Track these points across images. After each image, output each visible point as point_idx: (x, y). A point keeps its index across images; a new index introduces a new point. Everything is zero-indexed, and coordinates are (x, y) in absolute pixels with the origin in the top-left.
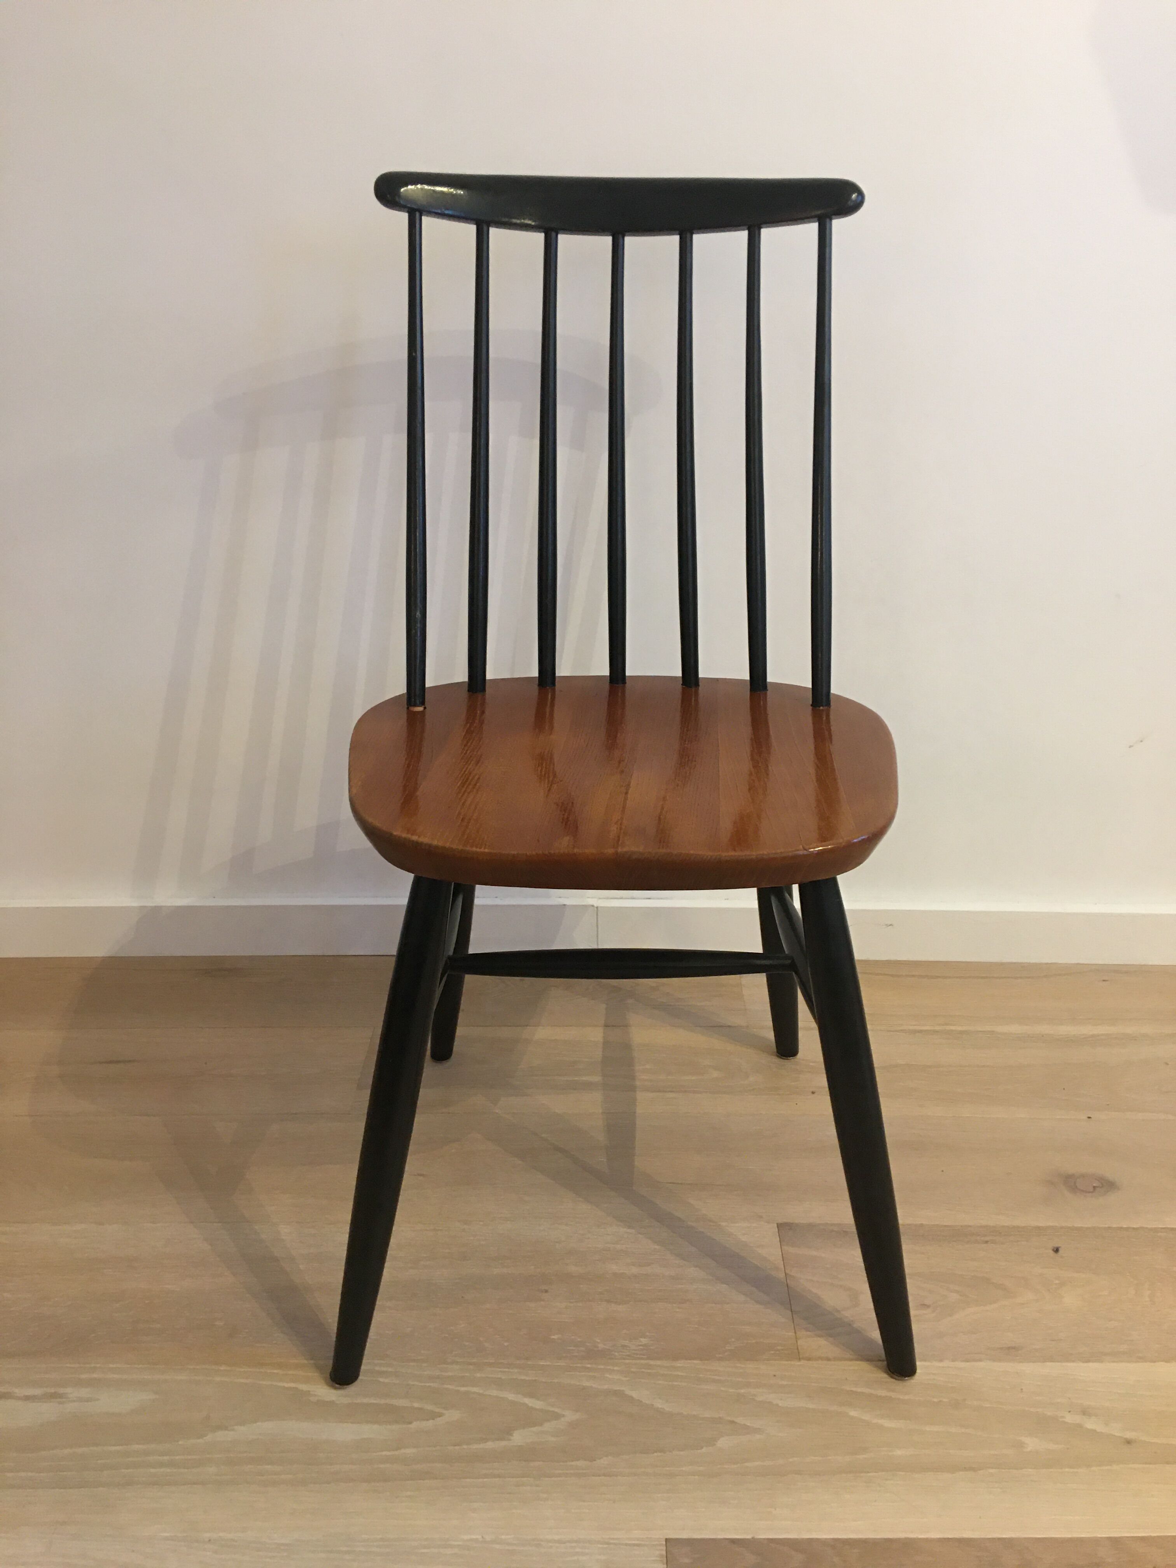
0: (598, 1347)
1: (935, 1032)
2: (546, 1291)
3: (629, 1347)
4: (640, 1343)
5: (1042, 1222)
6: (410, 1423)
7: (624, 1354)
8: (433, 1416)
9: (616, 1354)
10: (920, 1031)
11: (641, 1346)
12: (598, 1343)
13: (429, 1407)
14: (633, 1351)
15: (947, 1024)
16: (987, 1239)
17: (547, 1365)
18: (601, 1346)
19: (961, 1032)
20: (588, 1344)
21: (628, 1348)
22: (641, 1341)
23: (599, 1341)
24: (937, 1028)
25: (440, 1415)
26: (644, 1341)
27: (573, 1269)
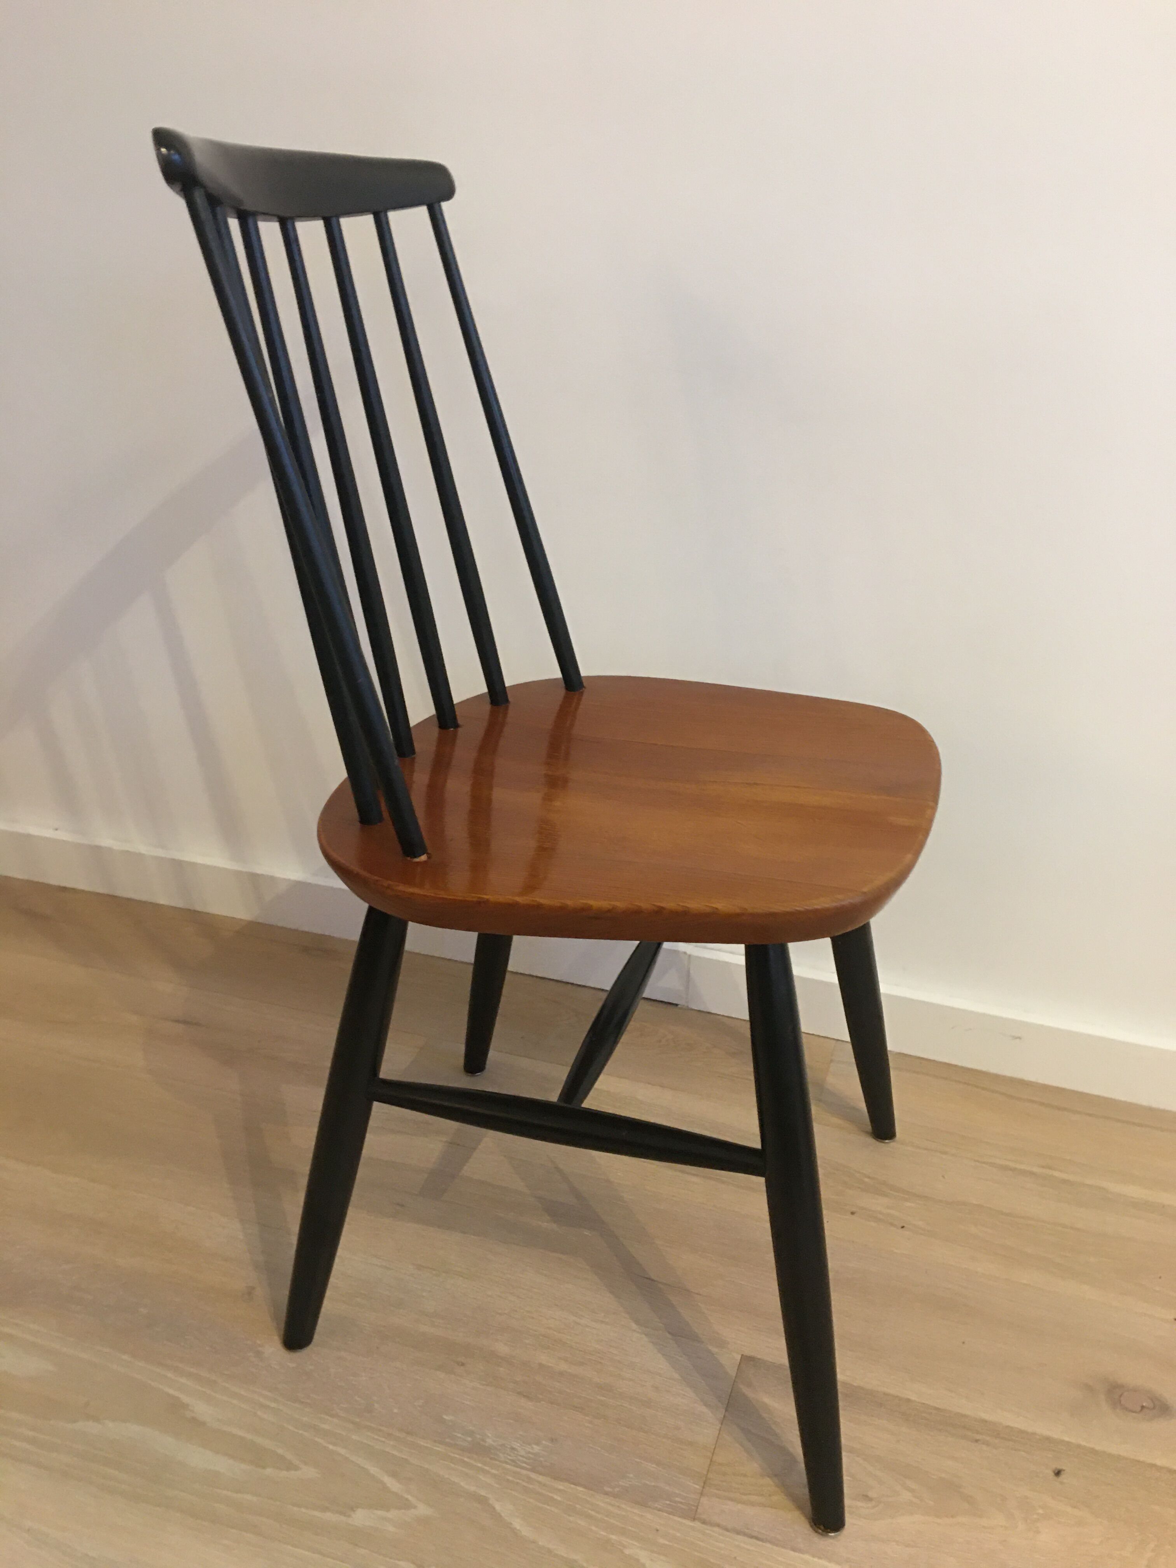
0: (485, 1442)
1: (1032, 1174)
2: (463, 1364)
3: (518, 1451)
4: (531, 1451)
5: (1055, 1432)
6: (264, 1468)
7: (509, 1457)
8: (290, 1466)
9: (501, 1455)
10: (1013, 1170)
11: (532, 1454)
12: (488, 1437)
13: (289, 1456)
14: (521, 1458)
15: (1050, 1168)
16: (978, 1437)
17: (426, 1447)
18: (489, 1441)
19: (1064, 1181)
20: (478, 1436)
21: (516, 1452)
22: (532, 1448)
23: (490, 1435)
24: (1035, 1170)
25: (296, 1468)
26: (536, 1449)
27: (502, 1348)
